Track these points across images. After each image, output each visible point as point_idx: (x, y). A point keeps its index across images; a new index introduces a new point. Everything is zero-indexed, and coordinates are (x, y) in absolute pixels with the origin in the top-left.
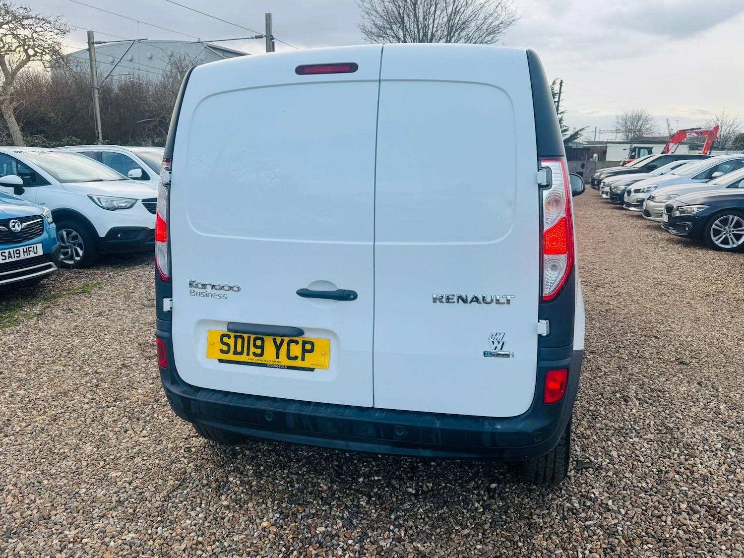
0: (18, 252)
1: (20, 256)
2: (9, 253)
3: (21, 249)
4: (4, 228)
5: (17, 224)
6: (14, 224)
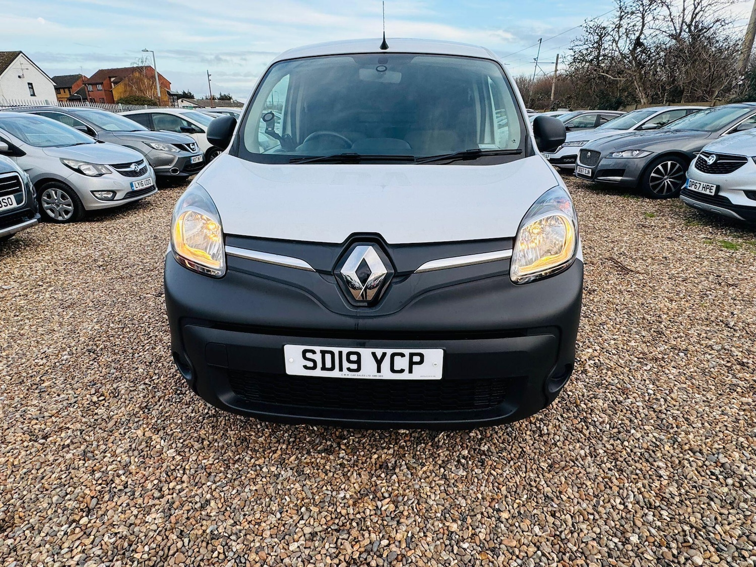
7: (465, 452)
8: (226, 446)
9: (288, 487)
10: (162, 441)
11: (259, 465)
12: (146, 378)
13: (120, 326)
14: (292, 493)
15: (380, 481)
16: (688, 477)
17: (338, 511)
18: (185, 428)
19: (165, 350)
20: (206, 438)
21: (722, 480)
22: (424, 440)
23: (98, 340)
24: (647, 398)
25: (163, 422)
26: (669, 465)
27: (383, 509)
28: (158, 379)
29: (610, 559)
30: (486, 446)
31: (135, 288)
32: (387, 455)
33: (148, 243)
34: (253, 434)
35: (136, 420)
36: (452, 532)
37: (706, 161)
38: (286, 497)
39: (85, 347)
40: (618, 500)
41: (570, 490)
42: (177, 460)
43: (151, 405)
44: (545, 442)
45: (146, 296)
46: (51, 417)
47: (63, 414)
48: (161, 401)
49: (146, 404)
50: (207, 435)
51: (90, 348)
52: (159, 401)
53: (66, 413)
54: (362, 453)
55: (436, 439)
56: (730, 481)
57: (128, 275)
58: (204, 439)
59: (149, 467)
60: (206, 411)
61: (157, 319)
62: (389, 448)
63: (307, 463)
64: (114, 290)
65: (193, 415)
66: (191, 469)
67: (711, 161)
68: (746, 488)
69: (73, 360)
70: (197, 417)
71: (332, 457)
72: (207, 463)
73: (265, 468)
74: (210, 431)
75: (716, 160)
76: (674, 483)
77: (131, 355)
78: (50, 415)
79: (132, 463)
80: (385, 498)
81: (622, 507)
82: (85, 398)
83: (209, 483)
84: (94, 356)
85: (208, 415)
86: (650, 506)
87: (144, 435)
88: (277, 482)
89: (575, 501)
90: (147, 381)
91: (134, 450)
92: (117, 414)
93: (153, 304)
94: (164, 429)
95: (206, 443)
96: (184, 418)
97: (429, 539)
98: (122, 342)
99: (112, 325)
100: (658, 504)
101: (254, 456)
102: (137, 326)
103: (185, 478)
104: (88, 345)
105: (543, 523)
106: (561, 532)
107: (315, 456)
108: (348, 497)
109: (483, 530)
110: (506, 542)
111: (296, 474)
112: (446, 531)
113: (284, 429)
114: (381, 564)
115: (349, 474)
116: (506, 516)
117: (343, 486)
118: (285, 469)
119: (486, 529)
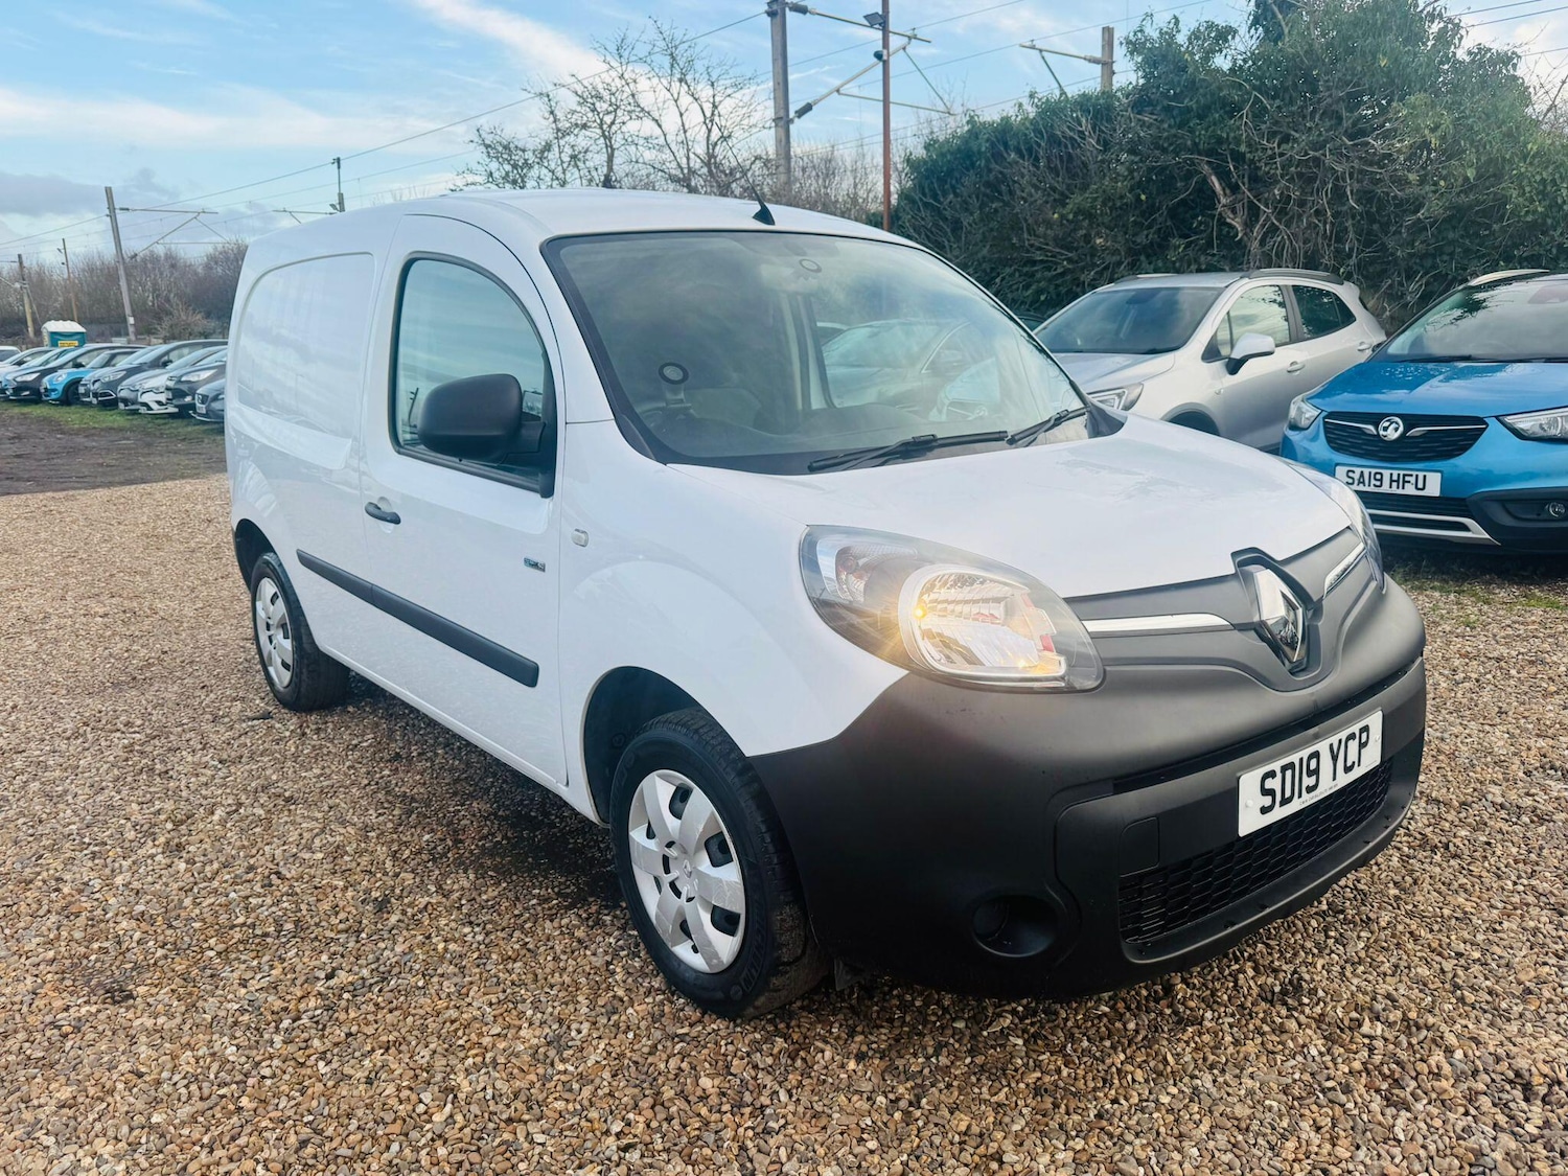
0: (1378, 477)
1: (1383, 486)
2: (1361, 474)
3: (1386, 473)
4: (1371, 428)
5: (1394, 425)
6: (1387, 424)
45: (73, 1014)
73: (1159, 1097)
83: (1141, 1170)
96: (866, 1136)
105: (1505, 943)
106: (1528, 940)
107: (1185, 1038)
108: (1323, 1049)
109: (1488, 983)
110: (1522, 977)
111: (1215, 1071)
112: (1466, 1008)
113: (1063, 1039)
114: (1489, 1080)
115: (1266, 1028)
116: (1477, 955)
117: (1291, 1044)
118: (1193, 1077)
119: (1487, 979)
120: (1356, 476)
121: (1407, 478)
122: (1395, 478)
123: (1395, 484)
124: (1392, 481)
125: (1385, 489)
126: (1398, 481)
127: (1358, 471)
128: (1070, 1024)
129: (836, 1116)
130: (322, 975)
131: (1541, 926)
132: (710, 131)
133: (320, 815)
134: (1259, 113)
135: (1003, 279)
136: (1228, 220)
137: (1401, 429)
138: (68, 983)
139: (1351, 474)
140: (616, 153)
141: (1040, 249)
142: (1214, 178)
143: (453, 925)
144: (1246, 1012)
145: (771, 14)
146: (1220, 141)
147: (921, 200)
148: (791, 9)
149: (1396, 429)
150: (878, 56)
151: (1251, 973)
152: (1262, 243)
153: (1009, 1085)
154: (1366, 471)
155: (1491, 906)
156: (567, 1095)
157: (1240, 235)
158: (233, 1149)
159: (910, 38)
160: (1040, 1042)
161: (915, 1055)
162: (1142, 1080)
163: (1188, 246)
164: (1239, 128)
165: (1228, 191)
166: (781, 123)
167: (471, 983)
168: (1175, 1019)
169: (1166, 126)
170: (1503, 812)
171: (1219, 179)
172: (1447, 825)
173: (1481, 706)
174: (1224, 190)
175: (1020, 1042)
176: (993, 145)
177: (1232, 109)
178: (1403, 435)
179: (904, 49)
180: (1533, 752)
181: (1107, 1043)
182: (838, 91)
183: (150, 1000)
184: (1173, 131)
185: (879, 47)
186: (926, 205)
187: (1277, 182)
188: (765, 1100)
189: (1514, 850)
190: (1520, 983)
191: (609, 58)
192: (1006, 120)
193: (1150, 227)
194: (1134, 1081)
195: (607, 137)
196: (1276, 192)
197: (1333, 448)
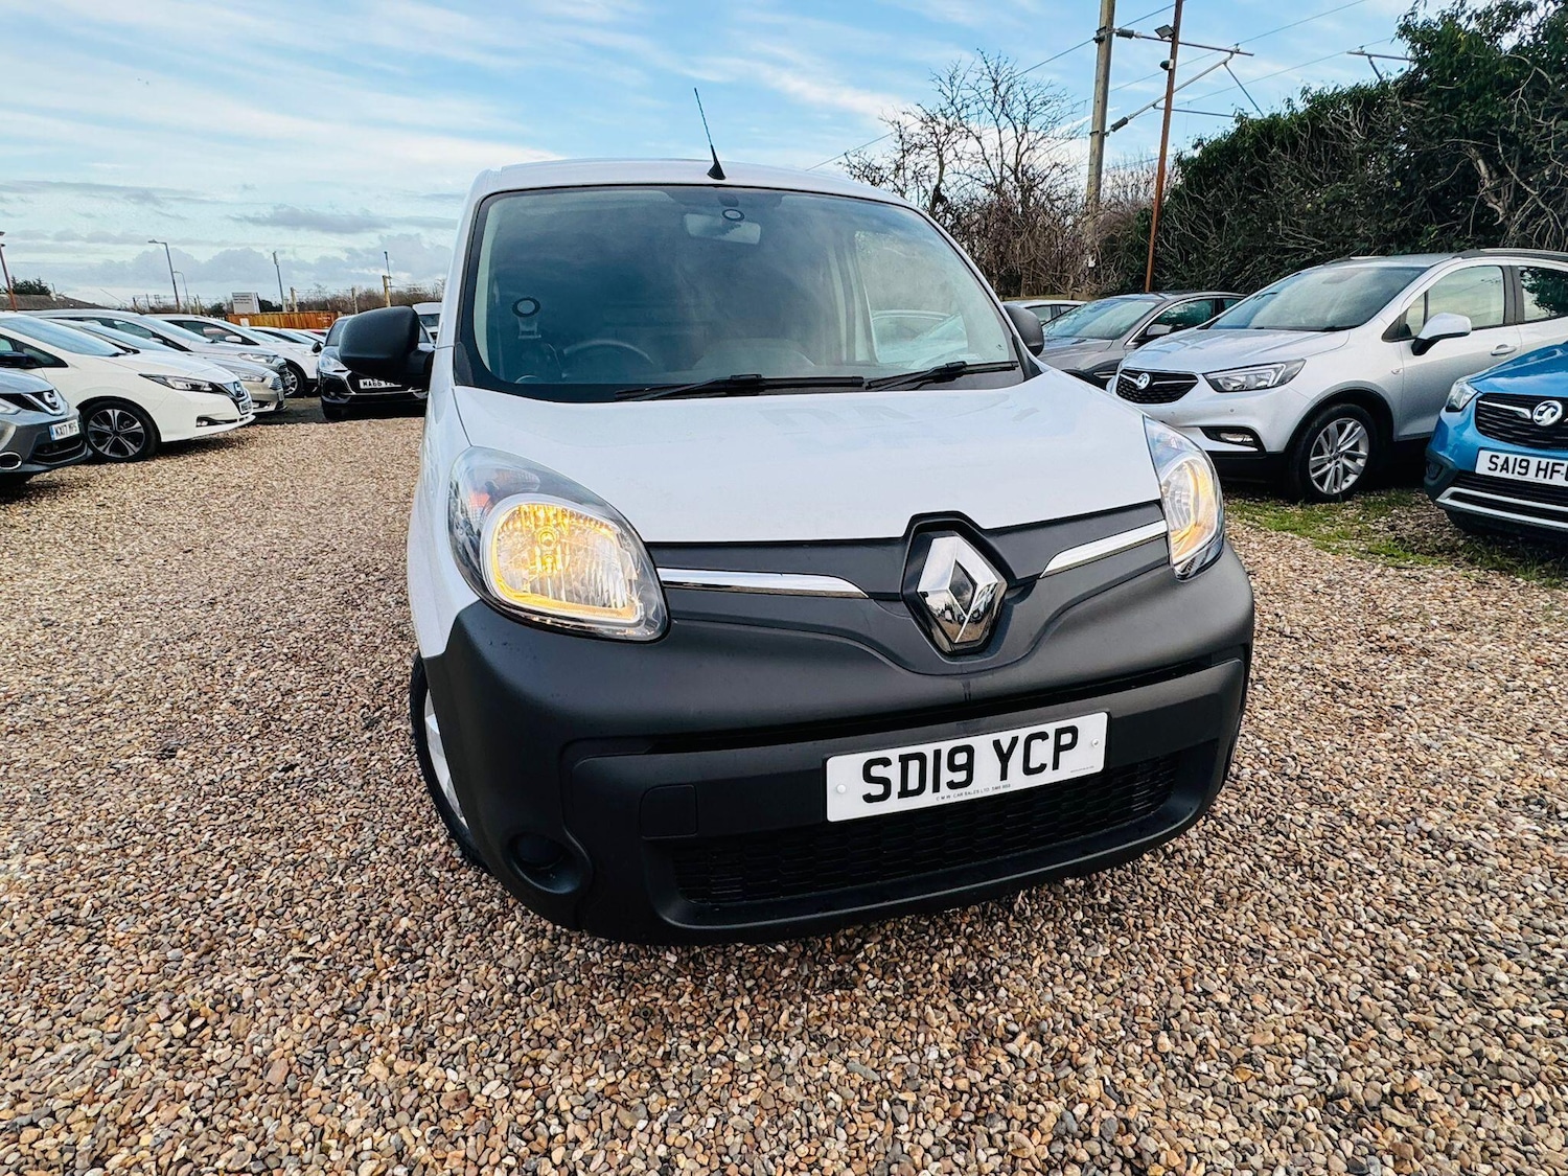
0: (1524, 464)
1: (1526, 474)
2: (1507, 460)
3: (1534, 461)
4: (1527, 412)
5: (1552, 410)
6: (1544, 408)
7: (1079, 915)
8: (615, 1038)
9: (819, 1075)
10: (449, 1071)
11: (720, 1052)
12: (290, 946)
13: (106, 845)
14: (835, 1085)
15: (985, 1008)
16: (1405, 864)
17: (949, 1085)
18: (485, 1028)
19: (291, 873)
20: (557, 1035)
21: (1441, 857)
22: (997, 915)
23: (66, 892)
24: (1268, 761)
25: (418, 1032)
26: (1367, 853)
27: (1025, 1054)
28: (323, 941)
29: (1405, 1015)
30: (1107, 896)
31: (80, 749)
32: (951, 957)
33: (35, 637)
34: (658, 995)
35: (345, 1045)
36: (1167, 1054)
37: (1135, 385)
38: (830, 1094)
39: (37, 915)
40: (1351, 924)
41: (1275, 930)
42: (523, 1101)
43: (353, 1002)
44: (1184, 865)
45: (130, 761)
46: (73, 1107)
47: (109, 1090)
48: (376, 986)
49: (341, 1003)
50: (554, 1026)
51: (54, 914)
52: (369, 988)
53: (118, 1085)
54: (908, 969)
55: (1016, 908)
56: (1451, 855)
57: (29, 722)
58: (553, 1037)
59: (466, 1139)
60: (510, 978)
61: (208, 808)
62: (950, 947)
63: (819, 1018)
64: (17, 765)
65: (482, 995)
66: (573, 1108)
67: (1143, 383)
68: (1478, 858)
69: (24, 954)
70: (497, 996)
71: (858, 992)
72: (603, 1084)
73: (739, 1053)
74: (555, 1017)
75: (1151, 382)
76: (1395, 878)
77: (198, 905)
78: (70, 1103)
79: (410, 1141)
80: (1015, 1035)
81: (1361, 933)
82: (149, 1034)
83: (642, 1124)
84: (82, 931)
85: (521, 987)
86: (1389, 920)
87: (391, 1070)
88: (788, 1070)
89: (1295, 943)
90: (296, 952)
91: (393, 1115)
92: (274, 1047)
93: (167, 779)
94: (432, 1045)
95: (562, 1043)
96: (465, 1008)
97: (1140, 1079)
98: (146, 881)
99: (81, 848)
100: (1398, 915)
101: (695, 1038)
102: (159, 835)
103: (574, 1130)
104: (40, 910)
105: (1279, 992)
106: (1313, 998)
107: (824, 1000)
108: (946, 1054)
109: (1209, 1034)
110: (1256, 1039)
111: (813, 1044)
112: (1154, 1056)
113: (717, 967)
114: (1098, 1151)
115: (914, 1014)
116: (1224, 999)
117: (921, 1039)
118: (786, 1043)
119: (1212, 1029)
120: (1500, 462)
121: (1557, 468)
122: (1543, 466)
123: (1541, 473)
124: (1539, 469)
125: (1531, 477)
126: (1546, 470)
127: (1503, 456)
128: (739, 954)
129: (464, 981)
130: (280, 768)
131: (1345, 985)
132: (1020, 144)
133: (408, 650)
134: (1539, 89)
135: (1255, 266)
136: (1490, 205)
137: (1559, 414)
138: (153, 739)
139: (1494, 460)
140: (946, 168)
141: (1294, 238)
142: (1480, 162)
143: (397, 749)
144: (911, 990)
145: (1099, 40)
146: (1491, 122)
147: (1188, 195)
148: (1118, 35)
149: (1553, 414)
150: (1165, 65)
151: (957, 950)
152: (1523, 227)
153: (624, 999)
154: (1512, 458)
155: (1305, 945)
156: (315, 904)
157: (1501, 219)
158: (92, 882)
159: (1232, 53)
160: (691, 965)
161: (581, 946)
162: (741, 1031)
163: (1443, 232)
164: (1512, 106)
165: (1494, 175)
166: (1096, 137)
167: (359, 796)
168: (837, 977)
169: (1432, 110)
170: (1426, 841)
171: (1485, 163)
172: (1344, 842)
173: (1513, 719)
174: (1490, 173)
175: (673, 959)
176: (1258, 141)
177: (1507, 87)
178: (1560, 421)
179: (1225, 63)
180: (1530, 781)
181: (749, 984)
182: (1154, 105)
183: (177, 762)
184: (1439, 116)
185: (1167, 58)
186: (1194, 200)
187: (1550, 162)
188: (429, 950)
189: (1398, 886)
190: (1250, 1045)
191: (943, 87)
192: (1275, 118)
193: (1405, 214)
194: (735, 1028)
195: (941, 156)
196: (1547, 172)
197: (1480, 431)
